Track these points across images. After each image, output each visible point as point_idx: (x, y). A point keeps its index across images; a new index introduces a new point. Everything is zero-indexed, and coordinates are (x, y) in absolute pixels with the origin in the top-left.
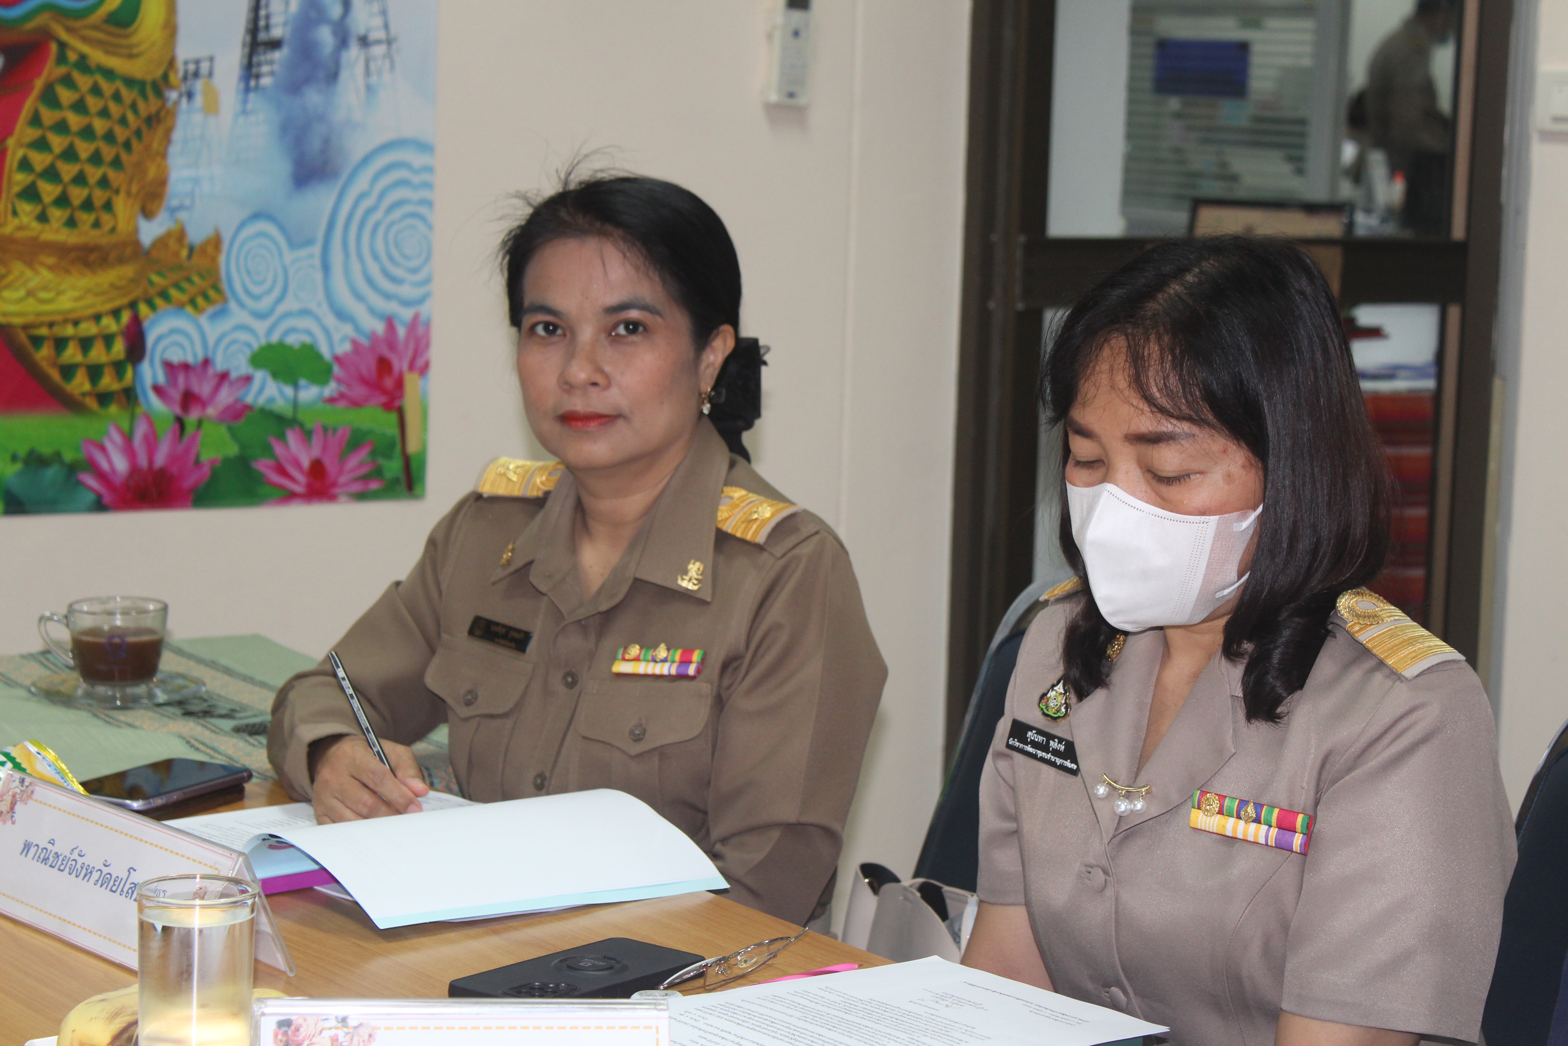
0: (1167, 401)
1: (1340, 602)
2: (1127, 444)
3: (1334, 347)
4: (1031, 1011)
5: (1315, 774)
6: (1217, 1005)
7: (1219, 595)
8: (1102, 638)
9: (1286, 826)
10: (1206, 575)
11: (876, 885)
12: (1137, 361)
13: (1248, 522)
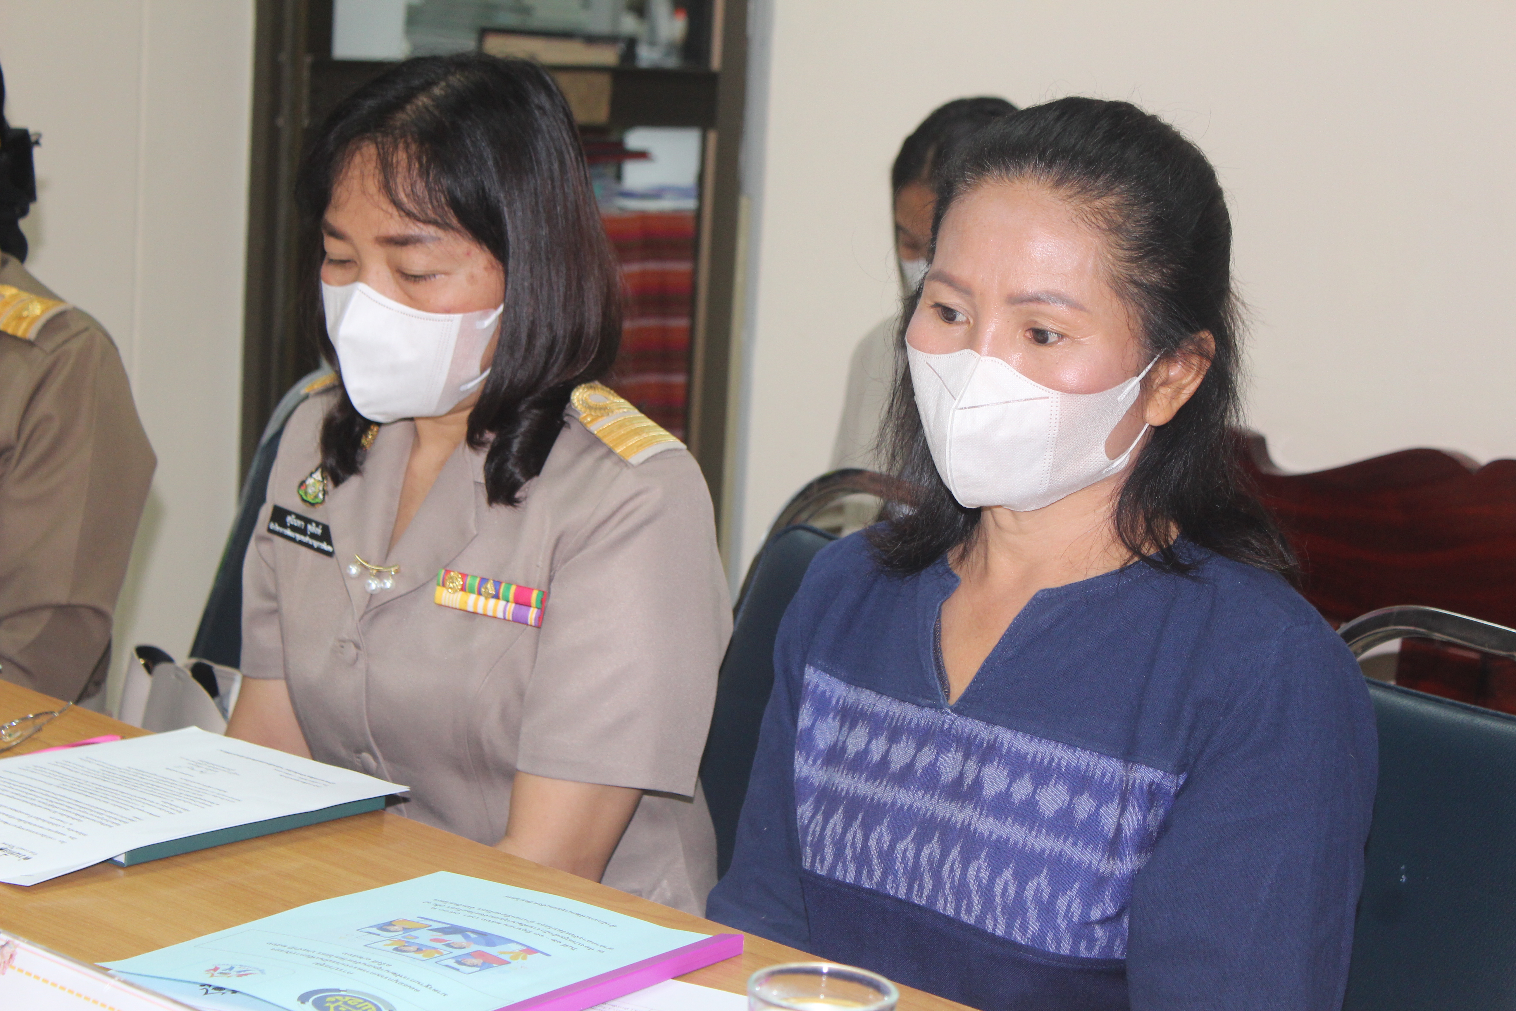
0: (414, 206)
1: (575, 395)
2: (377, 246)
3: (571, 158)
4: (281, 775)
5: (549, 554)
6: (460, 769)
7: (463, 388)
8: (357, 429)
9: (522, 600)
10: (451, 370)
11: (150, 665)
12: (386, 167)
13: (490, 320)
